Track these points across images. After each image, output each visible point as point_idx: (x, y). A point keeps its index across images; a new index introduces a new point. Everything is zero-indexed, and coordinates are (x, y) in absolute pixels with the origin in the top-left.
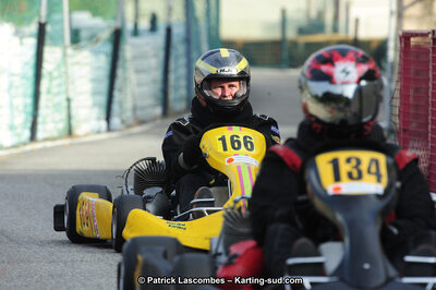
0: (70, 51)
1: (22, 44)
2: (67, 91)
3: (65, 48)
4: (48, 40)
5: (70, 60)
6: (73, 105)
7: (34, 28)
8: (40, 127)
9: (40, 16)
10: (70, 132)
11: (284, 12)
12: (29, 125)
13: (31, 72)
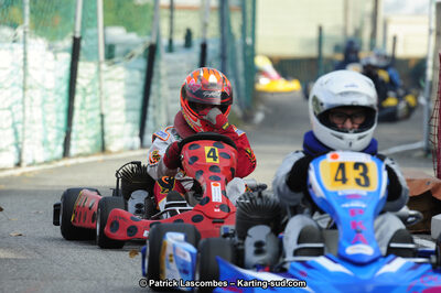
0: (104, 67)
1: (56, 58)
2: (100, 107)
3: (100, 63)
4: (82, 56)
5: (104, 76)
6: (107, 120)
7: (68, 43)
8: (73, 143)
9: (75, 32)
10: (103, 149)
11: (320, 29)
12: (62, 141)
13: (64, 88)
